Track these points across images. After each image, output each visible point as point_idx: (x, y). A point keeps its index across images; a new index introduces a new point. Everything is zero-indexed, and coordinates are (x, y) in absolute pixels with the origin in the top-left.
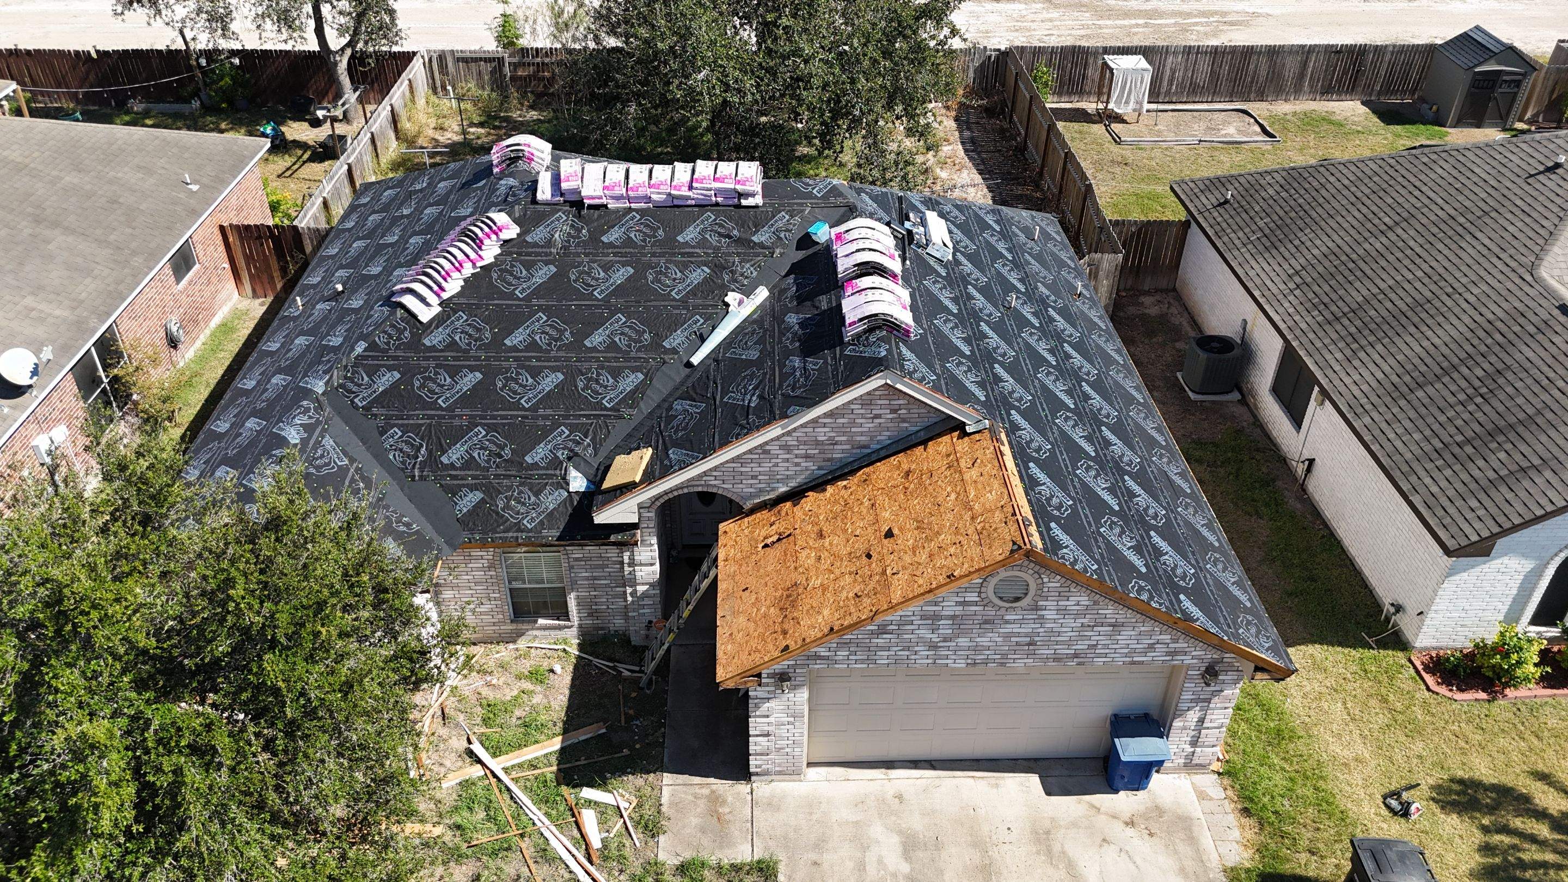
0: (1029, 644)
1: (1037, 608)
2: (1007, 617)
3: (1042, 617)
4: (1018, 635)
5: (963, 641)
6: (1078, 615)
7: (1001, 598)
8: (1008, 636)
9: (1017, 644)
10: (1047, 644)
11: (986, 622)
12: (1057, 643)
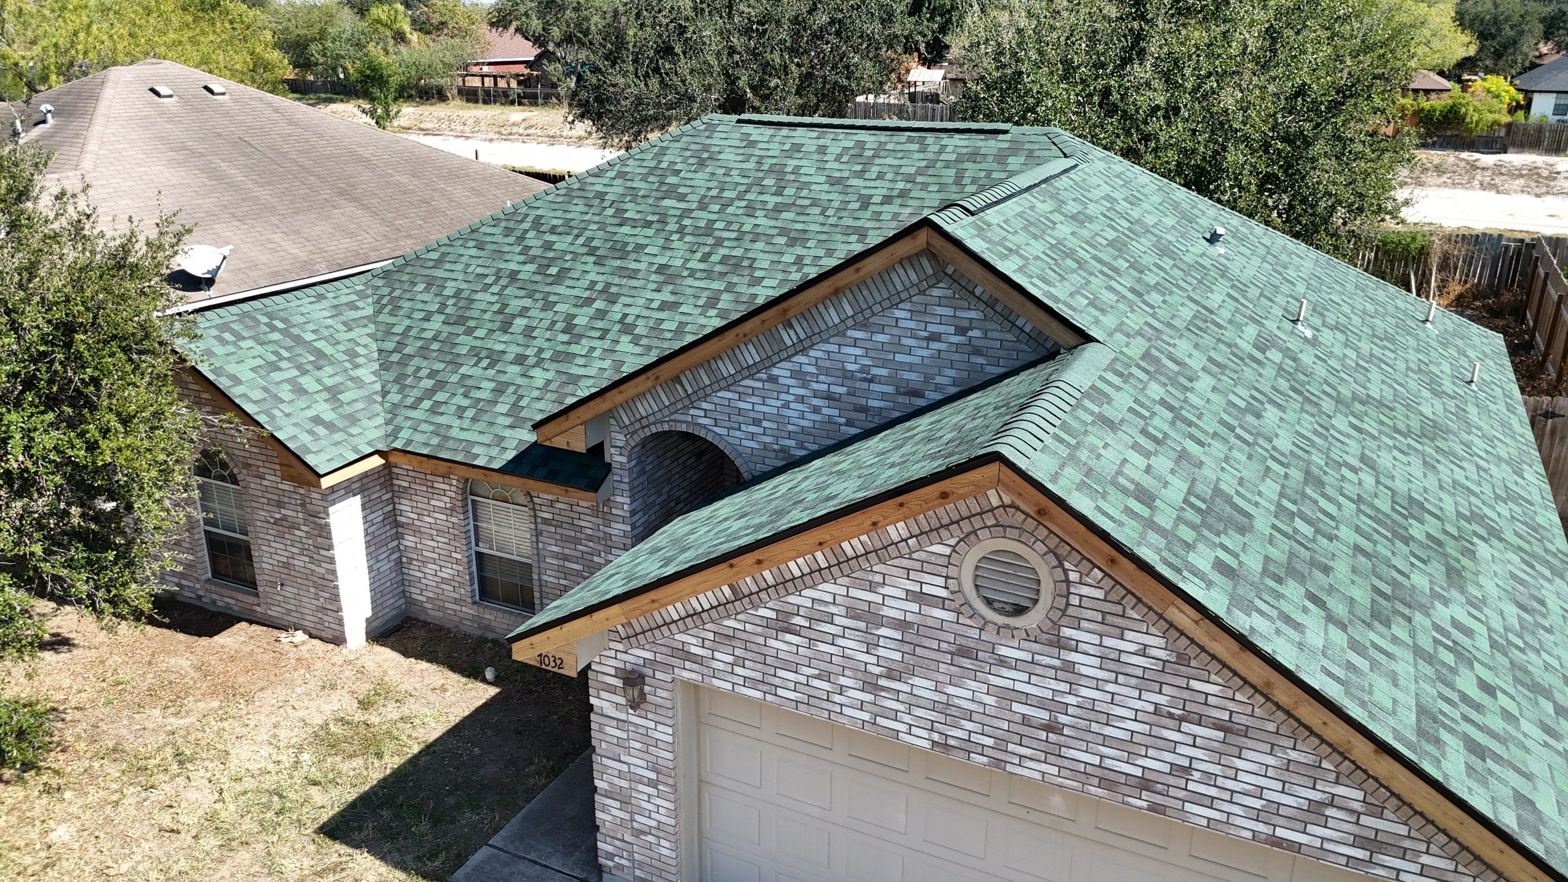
0: (1051, 727)
1: (1060, 644)
2: (1003, 651)
3: (1069, 667)
4: (1026, 698)
5: (922, 686)
6: (1144, 682)
7: (989, 602)
8: (1007, 696)
9: (1026, 721)
10: (1085, 737)
11: (964, 652)
12: (1106, 740)
